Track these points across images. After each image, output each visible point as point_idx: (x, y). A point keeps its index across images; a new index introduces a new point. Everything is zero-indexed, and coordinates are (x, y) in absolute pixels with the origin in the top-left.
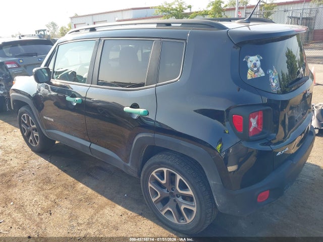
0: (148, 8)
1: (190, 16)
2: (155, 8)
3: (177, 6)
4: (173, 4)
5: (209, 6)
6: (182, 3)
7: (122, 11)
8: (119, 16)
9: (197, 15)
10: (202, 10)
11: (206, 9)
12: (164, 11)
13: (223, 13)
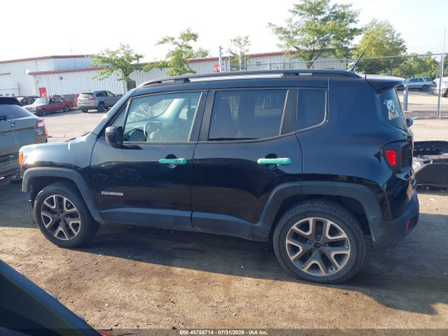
0: (83, 56)
1: (144, 68)
2: (92, 56)
3: (123, 55)
4: (117, 52)
5: (168, 56)
6: (129, 51)
7: (36, 59)
8: (32, 67)
9: (152, 67)
10: (159, 61)
11: (163, 60)
12: (106, 62)
13: (185, 65)
